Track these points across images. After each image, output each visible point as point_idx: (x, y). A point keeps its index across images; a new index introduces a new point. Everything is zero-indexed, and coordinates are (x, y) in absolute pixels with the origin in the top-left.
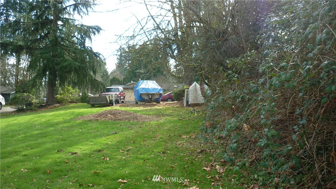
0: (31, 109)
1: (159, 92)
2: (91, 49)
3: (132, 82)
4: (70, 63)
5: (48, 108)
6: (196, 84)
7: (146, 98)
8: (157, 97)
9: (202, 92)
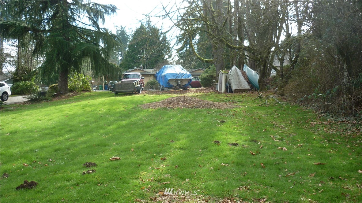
0: (45, 99)
1: (188, 78)
2: (106, 31)
3: (135, 68)
4: (88, 46)
5: (62, 97)
6: (236, 68)
7: (174, 84)
8: (186, 83)
9: (244, 77)
